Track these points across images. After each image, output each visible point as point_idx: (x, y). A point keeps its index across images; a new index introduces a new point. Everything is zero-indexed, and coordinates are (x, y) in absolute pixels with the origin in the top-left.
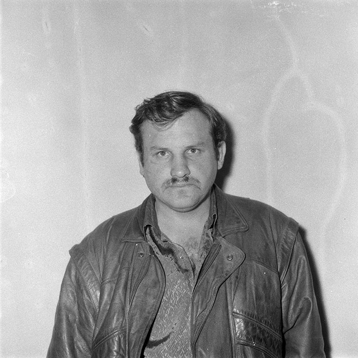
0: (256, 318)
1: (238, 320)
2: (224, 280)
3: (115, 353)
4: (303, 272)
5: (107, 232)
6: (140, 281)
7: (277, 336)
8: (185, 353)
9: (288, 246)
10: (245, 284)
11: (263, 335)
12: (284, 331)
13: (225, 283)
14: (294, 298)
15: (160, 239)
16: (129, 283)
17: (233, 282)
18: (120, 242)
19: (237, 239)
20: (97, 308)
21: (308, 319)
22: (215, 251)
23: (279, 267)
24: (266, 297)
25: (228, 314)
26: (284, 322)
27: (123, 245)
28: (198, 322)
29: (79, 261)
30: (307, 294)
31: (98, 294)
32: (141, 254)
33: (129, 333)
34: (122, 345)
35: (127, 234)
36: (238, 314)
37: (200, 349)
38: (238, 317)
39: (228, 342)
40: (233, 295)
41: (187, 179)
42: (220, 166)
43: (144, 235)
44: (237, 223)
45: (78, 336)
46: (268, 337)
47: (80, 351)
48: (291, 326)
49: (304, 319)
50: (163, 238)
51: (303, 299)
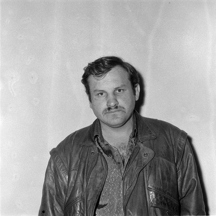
0: (162, 191)
1: (151, 192)
2: (142, 168)
3: (78, 212)
4: (191, 163)
5: (72, 141)
6: (92, 169)
7: (175, 202)
8: (120, 213)
9: (181, 147)
10: (155, 171)
11: (167, 201)
12: (179, 198)
13: (143, 170)
14: (185, 179)
15: (104, 143)
16: (86, 170)
17: (148, 170)
18: (80, 146)
19: (150, 144)
20: (66, 185)
21: (194, 191)
22: (137, 151)
23: (176, 160)
24: (168, 178)
25: (145, 189)
26: (179, 193)
27: (82, 148)
28: (127, 194)
29: (55, 158)
30: (194, 176)
31: (67, 177)
32: (93, 153)
33: (86, 200)
34: (82, 208)
35: (84, 141)
36: (151, 189)
37: (128, 210)
38: (151, 191)
39: (145, 205)
40: (148, 177)
41: (117, 107)
42: (137, 99)
43: (94, 142)
44: (150, 134)
45: (55, 202)
46: (170, 202)
47: (57, 211)
48: (184, 195)
49: (192, 191)
50: (105, 143)
51: (191, 179)
